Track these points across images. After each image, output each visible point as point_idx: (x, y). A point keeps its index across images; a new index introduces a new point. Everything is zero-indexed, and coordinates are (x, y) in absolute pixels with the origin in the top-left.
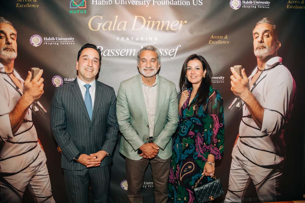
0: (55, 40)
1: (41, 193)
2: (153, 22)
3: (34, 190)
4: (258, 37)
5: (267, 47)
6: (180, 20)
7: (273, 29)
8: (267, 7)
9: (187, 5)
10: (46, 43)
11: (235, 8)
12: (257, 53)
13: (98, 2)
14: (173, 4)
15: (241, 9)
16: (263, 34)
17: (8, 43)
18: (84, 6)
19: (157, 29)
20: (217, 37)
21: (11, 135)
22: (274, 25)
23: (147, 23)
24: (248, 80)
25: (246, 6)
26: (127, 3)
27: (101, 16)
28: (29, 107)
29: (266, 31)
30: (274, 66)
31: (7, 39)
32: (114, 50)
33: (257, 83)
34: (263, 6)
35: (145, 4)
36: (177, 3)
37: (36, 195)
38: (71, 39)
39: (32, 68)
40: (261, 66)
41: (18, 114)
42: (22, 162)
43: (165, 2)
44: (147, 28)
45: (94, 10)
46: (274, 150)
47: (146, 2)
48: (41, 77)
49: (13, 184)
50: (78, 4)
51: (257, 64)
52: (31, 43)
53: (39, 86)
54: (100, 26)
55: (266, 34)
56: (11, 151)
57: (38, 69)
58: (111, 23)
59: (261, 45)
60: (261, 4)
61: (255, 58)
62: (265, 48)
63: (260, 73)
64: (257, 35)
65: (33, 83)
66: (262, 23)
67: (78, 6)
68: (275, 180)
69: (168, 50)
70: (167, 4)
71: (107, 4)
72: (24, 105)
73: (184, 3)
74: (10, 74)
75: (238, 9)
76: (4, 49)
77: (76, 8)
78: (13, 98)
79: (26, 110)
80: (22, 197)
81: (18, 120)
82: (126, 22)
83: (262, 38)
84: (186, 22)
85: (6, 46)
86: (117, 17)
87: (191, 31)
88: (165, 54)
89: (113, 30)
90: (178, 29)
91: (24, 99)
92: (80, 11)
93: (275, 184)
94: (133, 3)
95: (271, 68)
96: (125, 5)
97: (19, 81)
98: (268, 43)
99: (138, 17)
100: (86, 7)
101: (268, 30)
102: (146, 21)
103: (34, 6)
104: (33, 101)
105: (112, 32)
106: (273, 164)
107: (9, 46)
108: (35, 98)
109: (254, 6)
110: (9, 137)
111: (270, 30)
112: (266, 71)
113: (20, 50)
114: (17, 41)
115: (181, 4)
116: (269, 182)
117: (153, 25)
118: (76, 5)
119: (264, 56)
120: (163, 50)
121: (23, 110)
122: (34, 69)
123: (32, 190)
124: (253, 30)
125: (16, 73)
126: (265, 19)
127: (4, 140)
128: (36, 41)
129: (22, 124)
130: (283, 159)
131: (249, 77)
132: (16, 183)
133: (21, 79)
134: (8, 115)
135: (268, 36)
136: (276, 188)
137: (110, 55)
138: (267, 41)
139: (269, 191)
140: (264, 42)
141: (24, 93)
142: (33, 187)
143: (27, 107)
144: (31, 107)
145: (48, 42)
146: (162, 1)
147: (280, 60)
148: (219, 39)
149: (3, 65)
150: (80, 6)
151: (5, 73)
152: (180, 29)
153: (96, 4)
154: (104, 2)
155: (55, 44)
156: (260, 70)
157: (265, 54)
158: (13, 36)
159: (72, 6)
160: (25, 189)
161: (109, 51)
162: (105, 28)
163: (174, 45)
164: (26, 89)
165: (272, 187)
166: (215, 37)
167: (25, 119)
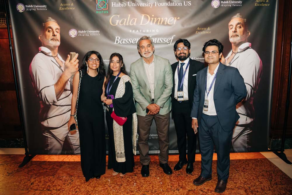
0: (86, 33)
1: (76, 142)
2: (156, 19)
3: (71, 140)
4: (233, 28)
5: (240, 36)
6: (174, 17)
7: (244, 22)
8: (240, 6)
9: (180, 5)
10: (80, 35)
11: (216, 7)
12: (231, 40)
13: (116, 5)
14: (169, 5)
15: (220, 7)
16: (236, 26)
17: (54, 35)
18: (107, 8)
19: (158, 24)
20: (202, 29)
21: (56, 100)
22: (245, 18)
23: (151, 20)
24: (225, 61)
25: (224, 5)
26: (137, 5)
27: (118, 15)
28: (68, 80)
29: (238, 24)
30: (245, 50)
31: (53, 33)
32: (128, 39)
33: (231, 62)
34: (236, 5)
35: (149, 6)
36: (173, 5)
37: (72, 144)
38: (97, 31)
39: (71, 53)
40: (235, 50)
41: (60, 85)
42: (63, 120)
43: (164, 4)
44: (151, 24)
45: (113, 11)
46: (246, 113)
47: (150, 4)
48: (77, 59)
49: (56, 135)
50: (102, 6)
51: (232, 48)
52: (70, 35)
53: (75, 65)
54: (118, 22)
55: (239, 26)
56: (55, 112)
57: (75, 53)
58: (125, 20)
59: (235, 34)
60: (235, 3)
61: (230, 44)
62: (238, 36)
63: (234, 54)
64: (231, 27)
65: (71, 63)
66: (236, 17)
67: (102, 8)
68: (246, 135)
69: (166, 39)
70: (165, 5)
71: (123, 6)
72: (65, 79)
73: (177, 4)
74: (56, 57)
75: (217, 7)
76: (51, 40)
77: (101, 9)
78: (58, 74)
79: (66, 82)
80: (63, 144)
81: (61, 90)
82: (136, 19)
83: (236, 29)
84: (179, 18)
85: (53, 37)
86: (129, 15)
87: (183, 25)
88: (164, 42)
89: (127, 25)
90: (173, 23)
91: (65, 74)
92: (103, 12)
93: (246, 139)
94: (141, 5)
95: (243, 51)
96: (135, 7)
97: (62, 62)
98: (240, 32)
99: (144, 15)
100: (107, 9)
101: (240, 23)
102: (150, 18)
103: (71, 8)
104: (71, 76)
105: (126, 26)
106: (245, 124)
107: (55, 37)
108: (73, 74)
109: (230, 5)
110: (54, 102)
111: (241, 23)
112: (238, 54)
113: (62, 40)
114: (60, 34)
115: (175, 5)
116: (241, 137)
117: (155, 21)
118: (101, 7)
119: (237, 42)
120: (162, 39)
121: (64, 82)
122: (72, 53)
123: (69, 140)
124: (229, 23)
125: (59, 56)
126: (238, 14)
127: (51, 104)
128: (73, 33)
129: (63, 92)
130: (252, 120)
131: (226, 58)
132: (59, 135)
133: (63, 61)
134: (53, 86)
135: (240, 27)
136: (247, 142)
137: (125, 43)
138: (240, 31)
139: (242, 144)
140: (237, 32)
141: (65, 70)
142: (70, 138)
143: (67, 80)
144: (70, 80)
145: (82, 34)
146: (162, 3)
147: (250, 45)
148: (203, 30)
149: (51, 51)
150: (104, 8)
151: (52, 56)
152: (174, 23)
153: (115, 6)
154: (120, 5)
155: (86, 35)
156: (234, 53)
157: (238, 40)
158: (57, 30)
159: (98, 8)
160: (65, 139)
161: (124, 40)
162: (121, 23)
163: (170, 35)
164: (66, 67)
165: (244, 141)
166: (200, 29)
167: (65, 88)
